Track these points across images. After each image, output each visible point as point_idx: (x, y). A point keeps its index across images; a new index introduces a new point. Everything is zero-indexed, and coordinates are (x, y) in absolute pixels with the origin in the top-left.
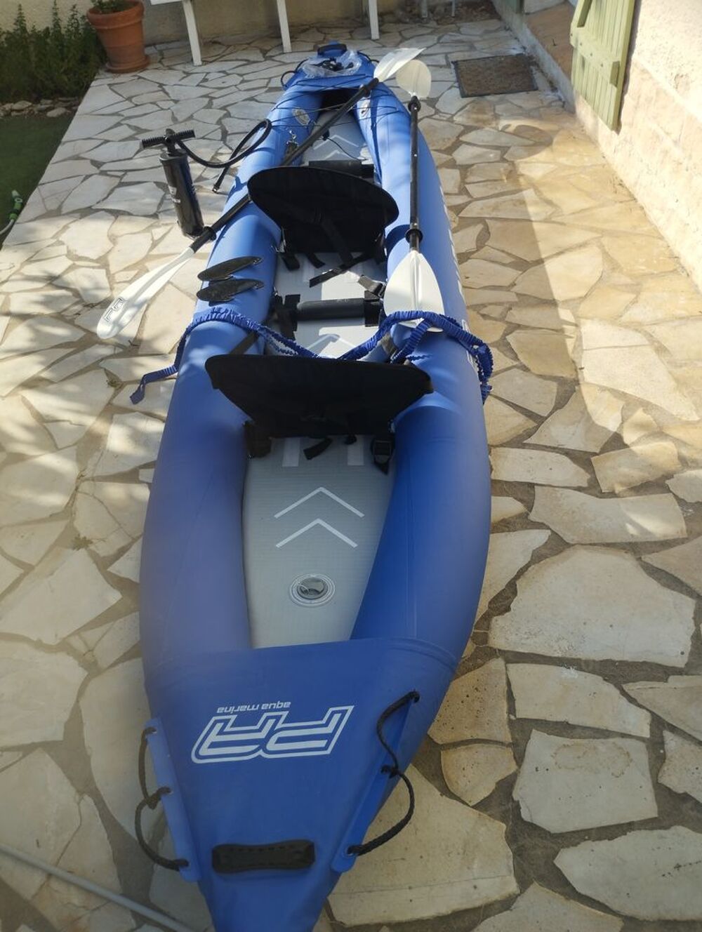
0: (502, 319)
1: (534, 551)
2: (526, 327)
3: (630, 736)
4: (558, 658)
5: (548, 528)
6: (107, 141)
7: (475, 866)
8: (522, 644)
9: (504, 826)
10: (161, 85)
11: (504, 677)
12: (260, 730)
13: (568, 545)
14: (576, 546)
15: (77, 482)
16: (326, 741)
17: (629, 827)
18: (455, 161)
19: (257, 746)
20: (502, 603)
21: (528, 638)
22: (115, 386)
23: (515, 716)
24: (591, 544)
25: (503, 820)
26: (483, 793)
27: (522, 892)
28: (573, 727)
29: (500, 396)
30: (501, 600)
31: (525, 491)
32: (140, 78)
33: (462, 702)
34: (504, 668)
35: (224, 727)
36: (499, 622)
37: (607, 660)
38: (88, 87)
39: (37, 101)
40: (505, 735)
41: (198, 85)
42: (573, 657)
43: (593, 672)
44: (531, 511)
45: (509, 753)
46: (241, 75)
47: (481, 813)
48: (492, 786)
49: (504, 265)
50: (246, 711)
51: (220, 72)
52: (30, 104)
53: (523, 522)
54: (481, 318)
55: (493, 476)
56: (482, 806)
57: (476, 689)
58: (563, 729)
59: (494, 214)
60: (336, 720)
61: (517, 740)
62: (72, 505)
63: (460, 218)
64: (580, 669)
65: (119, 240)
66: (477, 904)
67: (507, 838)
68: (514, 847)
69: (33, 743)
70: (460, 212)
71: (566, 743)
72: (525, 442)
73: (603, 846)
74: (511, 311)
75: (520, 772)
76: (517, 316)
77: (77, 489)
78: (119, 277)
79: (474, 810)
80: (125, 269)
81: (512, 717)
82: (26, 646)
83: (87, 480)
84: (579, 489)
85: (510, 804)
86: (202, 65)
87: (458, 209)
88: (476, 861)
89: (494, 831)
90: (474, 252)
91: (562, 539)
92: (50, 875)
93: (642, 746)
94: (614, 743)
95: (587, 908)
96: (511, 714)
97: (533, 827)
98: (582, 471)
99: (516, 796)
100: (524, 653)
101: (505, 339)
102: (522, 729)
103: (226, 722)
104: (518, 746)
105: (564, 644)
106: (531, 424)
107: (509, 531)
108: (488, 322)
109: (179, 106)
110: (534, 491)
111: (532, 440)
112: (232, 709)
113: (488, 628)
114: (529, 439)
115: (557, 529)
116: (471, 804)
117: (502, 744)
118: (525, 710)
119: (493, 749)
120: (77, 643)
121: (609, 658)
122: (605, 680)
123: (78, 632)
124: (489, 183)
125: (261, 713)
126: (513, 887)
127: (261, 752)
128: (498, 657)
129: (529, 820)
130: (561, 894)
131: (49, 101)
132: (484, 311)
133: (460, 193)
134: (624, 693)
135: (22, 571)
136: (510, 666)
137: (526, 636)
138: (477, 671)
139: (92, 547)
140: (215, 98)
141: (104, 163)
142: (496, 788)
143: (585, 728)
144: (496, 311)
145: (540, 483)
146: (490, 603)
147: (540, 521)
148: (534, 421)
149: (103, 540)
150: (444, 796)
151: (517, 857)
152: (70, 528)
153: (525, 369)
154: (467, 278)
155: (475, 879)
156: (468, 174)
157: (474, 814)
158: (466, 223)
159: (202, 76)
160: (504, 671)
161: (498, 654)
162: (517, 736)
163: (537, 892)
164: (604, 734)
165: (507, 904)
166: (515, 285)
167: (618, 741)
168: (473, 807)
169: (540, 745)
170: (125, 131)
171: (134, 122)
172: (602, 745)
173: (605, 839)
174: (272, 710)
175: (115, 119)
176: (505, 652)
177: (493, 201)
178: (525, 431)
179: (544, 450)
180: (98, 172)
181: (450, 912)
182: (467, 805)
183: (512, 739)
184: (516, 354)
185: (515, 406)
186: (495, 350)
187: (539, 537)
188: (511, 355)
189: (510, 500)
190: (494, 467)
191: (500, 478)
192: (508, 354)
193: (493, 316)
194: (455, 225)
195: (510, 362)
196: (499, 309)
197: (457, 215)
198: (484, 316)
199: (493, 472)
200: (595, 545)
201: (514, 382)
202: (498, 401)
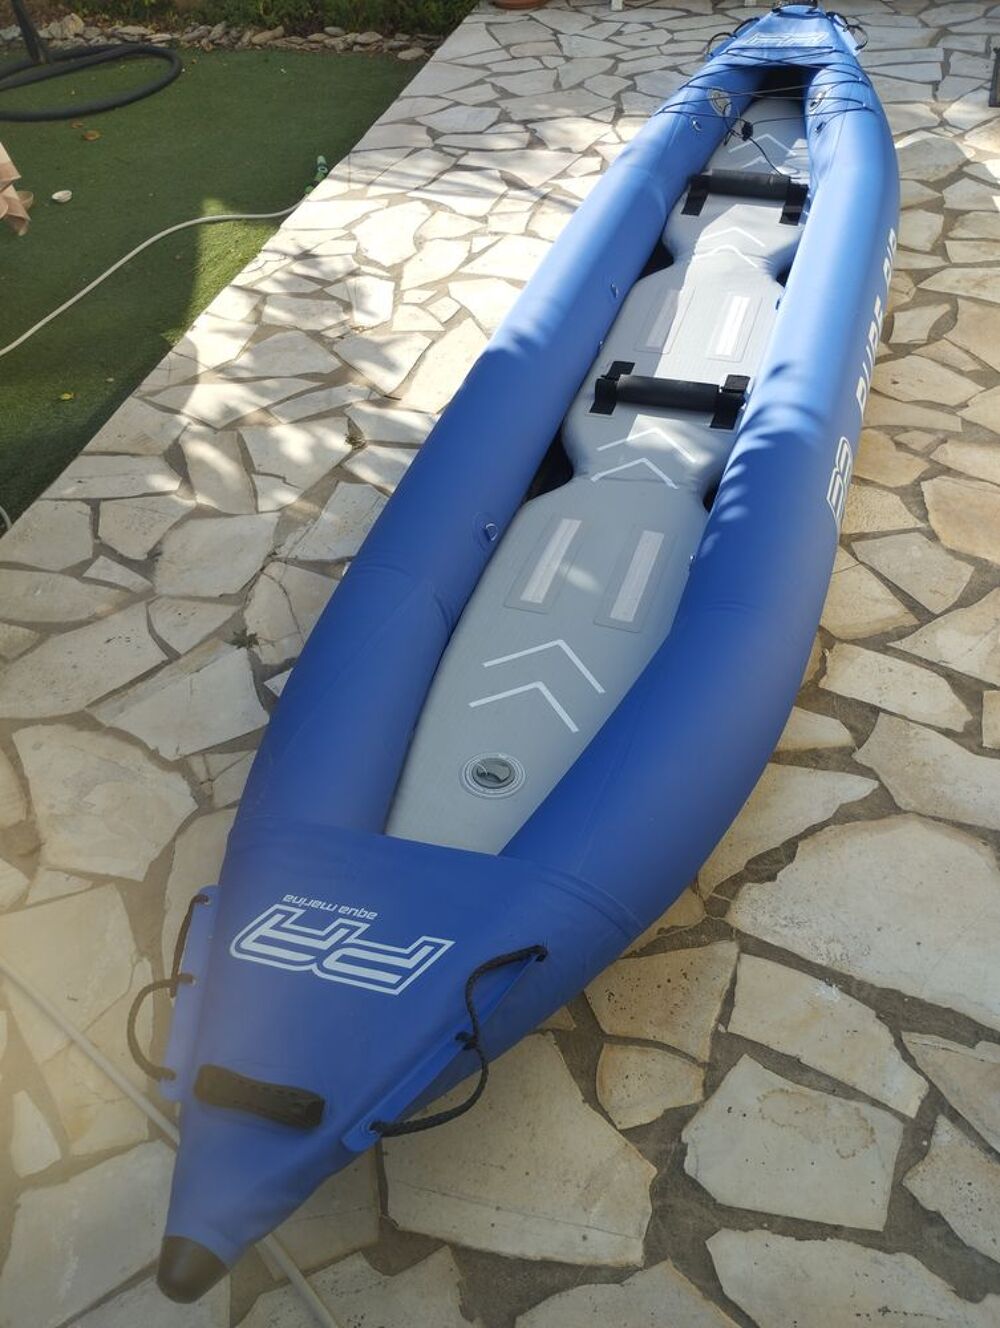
0: (926, 454)
1: (842, 806)
2: (958, 474)
3: (885, 1107)
4: (820, 967)
5: (877, 778)
6: (457, 104)
7: (595, 1210)
8: (775, 932)
9: (654, 1171)
10: (556, 33)
11: (731, 970)
12: (324, 938)
13: (897, 810)
14: (911, 815)
15: (265, 560)
16: (398, 978)
17: (835, 1231)
18: (942, 201)
19: (312, 957)
20: (766, 867)
21: (786, 926)
22: (354, 444)
23: (726, 1028)
24: (933, 818)
25: (656, 1162)
26: (642, 1117)
27: (646, 1267)
28: (805, 1069)
29: (878, 568)
30: (766, 862)
31: (862, 717)
32: (532, 18)
33: (659, 987)
34: (735, 957)
35: (283, 921)
36: (752, 891)
37: (893, 991)
38: (459, 22)
39: (391, 35)
40: (702, 1049)
41: (607, 40)
42: (844, 971)
43: (865, 1001)
44: (859, 748)
45: (698, 1075)
46: (671, 32)
47: (630, 1144)
48: (659, 1113)
49: (961, 372)
50: (318, 910)
51: (643, 24)
52: (380, 37)
53: (843, 760)
54: (894, 448)
55: (823, 683)
56: (633, 1134)
57: (685, 975)
58: (789, 1066)
59: (974, 293)
60: (424, 954)
61: (716, 1060)
62: (250, 590)
63: (920, 290)
64: (847, 990)
65: (427, 245)
66: (579, 1260)
67: (652, 1187)
68: (659, 1203)
69: (107, 875)
70: (922, 281)
71: (786, 1088)
72: (891, 644)
73: (785, 1245)
74: (944, 445)
75: (703, 1106)
76: (952, 455)
77: (262, 569)
78: (408, 297)
79: (621, 1136)
80: (421, 287)
81: (722, 1029)
82: (138, 753)
83: (279, 560)
84: (948, 733)
85: (673, 1146)
86: (623, 11)
87: (919, 276)
88: (599, 1204)
89: (638, 1173)
90: (920, 346)
91: (891, 798)
92: (72, 1042)
93: (898, 1126)
94: (856, 1109)
95: (728, 1319)
96: (723, 1024)
97: (695, 1185)
98: (963, 707)
99: (686, 1136)
100: (772, 945)
101: (919, 485)
102: (728, 1048)
103: (289, 915)
104: (716, 1070)
105: (837, 949)
106: (910, 620)
107: (815, 768)
108: (902, 455)
109: (569, 66)
110: (876, 720)
111: (903, 645)
112: (302, 901)
113: (734, 896)
114: (899, 642)
115: (890, 781)
116: (619, 1127)
117: (694, 1060)
118: (742, 1024)
119: (678, 1063)
120: (197, 765)
121: (896, 988)
122: (878, 1017)
123: (204, 752)
124: (984, 243)
125: (336, 915)
126: (636, 1255)
127: (314, 967)
128: (732, 940)
129: (692, 1174)
130: (700, 1288)
131: (407, 37)
132: (902, 438)
133: (932, 252)
134: (899, 1043)
135: (165, 658)
136: (745, 957)
137: (784, 923)
138: (696, 952)
139: (256, 649)
140: (623, 61)
141: (444, 134)
142: (662, 1116)
143: (820, 1074)
144: (919, 441)
145: (889, 709)
146: (749, 862)
147: (869, 765)
148: (916, 617)
149: (272, 643)
150: (587, 1105)
151: (657, 1218)
152: (238, 617)
153: (933, 536)
154: (895, 383)
155: (587, 1227)
156: (957, 225)
157: (619, 1141)
158: (924, 298)
159: (614, 27)
160: (734, 963)
161: (734, 936)
162: (718, 1057)
163: (666, 1273)
164: (848, 1092)
165: (620, 1274)
166: (967, 406)
167: (866, 1109)
168: (623, 1132)
169: (746, 1079)
170: (486, 93)
171: (501, 82)
172: (837, 1106)
173: (791, 1235)
174: (351, 917)
175: (479, 74)
176: (745, 935)
177: (980, 272)
178: (896, 628)
179: (914, 663)
180: (431, 145)
181: (539, 1258)
182: (615, 1127)
183: (711, 1057)
184: (927, 512)
185: (895, 589)
186: (896, 499)
187: (858, 788)
188: (918, 512)
189: (835, 723)
190: (829, 671)
191: (831, 689)
192: (914, 509)
193: (913, 447)
194: (907, 299)
195: (912, 522)
196: (927, 439)
197: (915, 285)
198: (899, 445)
199: (825, 678)
200: (939, 820)
201: (908, 553)
202: (872, 575)
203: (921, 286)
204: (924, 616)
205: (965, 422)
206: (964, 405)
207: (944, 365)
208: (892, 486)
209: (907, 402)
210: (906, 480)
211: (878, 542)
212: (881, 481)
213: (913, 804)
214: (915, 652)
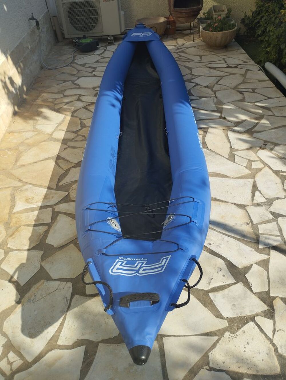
72: (90, 103)
87: (66, 199)
91: (93, 89)
101: (81, 128)
106: (87, 107)
110: (94, 95)
153: (80, 119)
154: (82, 153)
158: (66, 188)
184: (81, 123)
186: (87, 125)
192: (83, 124)
193: (81, 137)
194: (74, 186)
195: (84, 121)
196: (77, 139)
197: (69, 194)
198: (84, 136)
203: (68, 193)
204: (85, 108)
205: (66, 144)
206: (65, 149)
207: (67, 161)
208: (87, 128)
209: (80, 147)
210: (84, 129)
213: (90, 89)
214: (87, 103)
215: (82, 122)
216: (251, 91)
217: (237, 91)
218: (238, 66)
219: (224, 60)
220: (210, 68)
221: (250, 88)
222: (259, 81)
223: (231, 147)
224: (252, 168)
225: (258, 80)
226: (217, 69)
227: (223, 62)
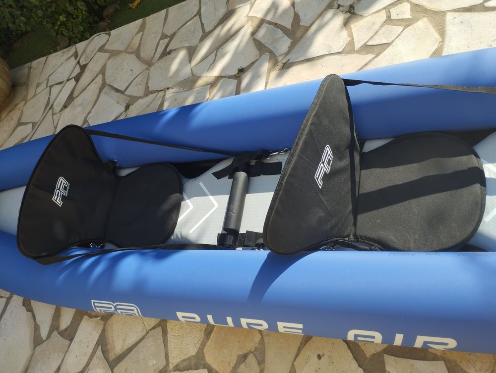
1: (40, 327)
5: (47, 339)
8: (9, 308)
13: (35, 347)
14: (33, 352)
20: (27, 303)
24: (30, 360)
29: (143, 341)
31: (69, 334)
36: (21, 300)
44: (58, 333)
53: (54, 327)
54: (242, 353)
55: (86, 317)
72: (100, 347)
84: (59, 369)
91: (39, 345)
101: (204, 367)
106: (112, 357)
107: (53, 317)
108: (234, 359)
110: (68, 340)
111: (99, 350)
115: (45, 345)
128: (10, 295)
132: (251, 359)
136: (6, 299)
137: (12, 310)
139: (124, 113)
145: (70, 345)
147: (52, 337)
148: (113, 360)
154: (319, 357)
176: (11, 298)
178: (108, 350)
179: (91, 357)
185: (130, 350)
186: (193, 351)
187: (44, 333)
188: (182, 366)
189: (69, 323)
190: (91, 319)
191: (83, 320)
195: (175, 361)
198: (244, 357)
199: (88, 318)
200: (30, 362)
201: (152, 358)
202: (139, 338)
204: (113, 364)
208: (205, 350)
209: (293, 365)
210: (209, 359)
211: (160, 342)
212: (209, 343)
213: (36, 353)
214: (95, 358)
215: (174, 367)
216: (167, 40)
217: (159, 59)
218: (82, 63)
219: (51, 87)
220: (65, 106)
221: (158, 43)
222: (143, 31)
223: (339, 53)
224: (410, 17)
225: (138, 33)
226: (75, 95)
227: (58, 88)
